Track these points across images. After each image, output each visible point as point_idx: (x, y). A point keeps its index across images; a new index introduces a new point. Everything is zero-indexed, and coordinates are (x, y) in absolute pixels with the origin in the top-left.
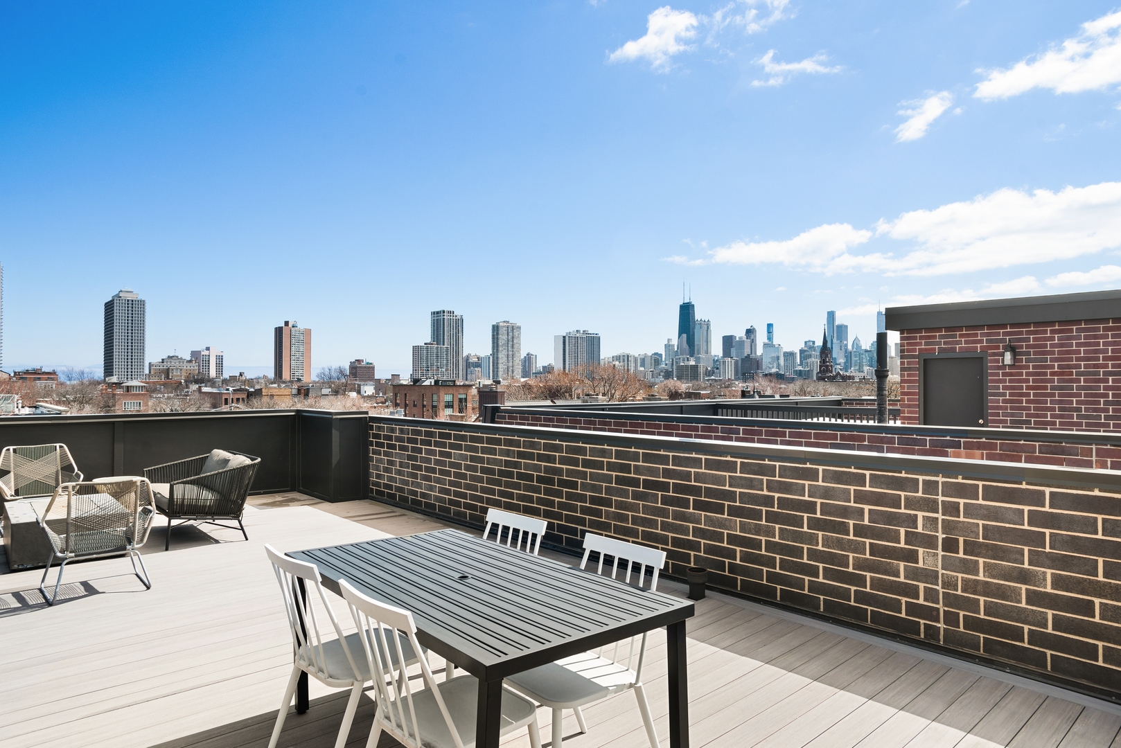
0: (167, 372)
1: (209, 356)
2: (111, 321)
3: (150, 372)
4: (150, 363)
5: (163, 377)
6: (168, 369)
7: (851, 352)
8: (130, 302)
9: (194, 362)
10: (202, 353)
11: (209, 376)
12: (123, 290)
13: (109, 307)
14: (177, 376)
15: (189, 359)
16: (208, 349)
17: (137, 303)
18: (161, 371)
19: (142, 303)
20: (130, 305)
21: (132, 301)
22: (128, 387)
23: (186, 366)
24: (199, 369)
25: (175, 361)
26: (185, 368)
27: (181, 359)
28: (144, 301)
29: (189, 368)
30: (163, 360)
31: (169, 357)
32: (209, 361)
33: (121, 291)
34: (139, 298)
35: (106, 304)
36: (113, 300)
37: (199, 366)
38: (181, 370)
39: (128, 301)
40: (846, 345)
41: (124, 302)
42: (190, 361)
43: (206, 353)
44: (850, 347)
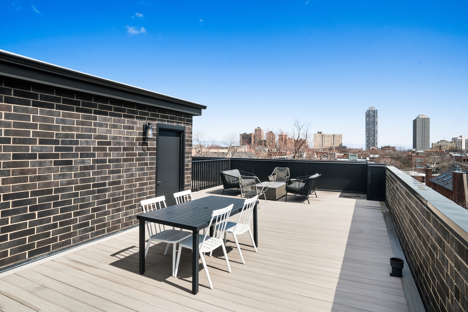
0: (440, 147)
1: (462, 140)
2: (415, 127)
3: (432, 147)
4: (432, 143)
5: (438, 149)
6: (441, 146)
9: (453, 143)
10: (458, 139)
11: (461, 149)
12: (420, 114)
13: (415, 122)
14: (445, 149)
15: (451, 141)
16: (461, 137)
17: (426, 119)
18: (437, 147)
19: (428, 119)
21: (424, 118)
22: (417, 153)
23: (449, 144)
24: (456, 146)
25: (444, 142)
26: (449, 145)
27: (447, 141)
28: (429, 118)
29: (451, 145)
30: (438, 142)
31: (441, 140)
32: (461, 142)
33: (419, 115)
34: (427, 117)
35: (413, 121)
36: (416, 119)
37: (456, 144)
38: (447, 146)
39: (422, 119)
41: (420, 119)
42: (452, 142)
43: (460, 138)
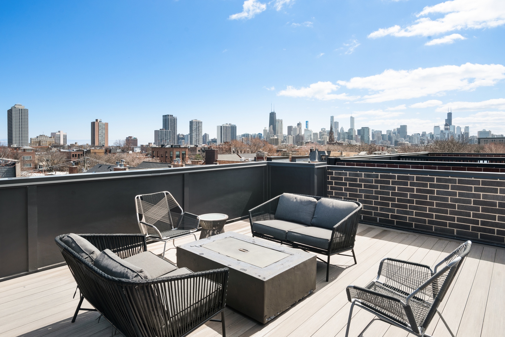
0: (39, 143)
1: (60, 135)
2: (11, 118)
3: (31, 143)
4: (31, 138)
5: (37, 145)
6: (40, 141)
7: (340, 133)
8: (21, 110)
9: (53, 138)
10: (57, 134)
11: (60, 144)
12: (17, 104)
13: (10, 112)
14: (45, 144)
15: (50, 136)
16: (59, 132)
17: (24, 110)
18: (36, 142)
20: (21, 111)
21: (22, 109)
22: (24, 149)
23: (49, 140)
24: (55, 141)
25: (43, 137)
26: (48, 140)
27: (46, 136)
28: (27, 110)
29: (50, 140)
30: (37, 137)
31: (40, 135)
32: (60, 137)
33: (16, 105)
34: (25, 108)
35: (8, 111)
36: (12, 109)
37: (55, 139)
38: (46, 141)
39: (19, 109)
40: (338, 130)
41: (17, 110)
42: (51, 137)
43: (59, 133)
44: (339, 131)
